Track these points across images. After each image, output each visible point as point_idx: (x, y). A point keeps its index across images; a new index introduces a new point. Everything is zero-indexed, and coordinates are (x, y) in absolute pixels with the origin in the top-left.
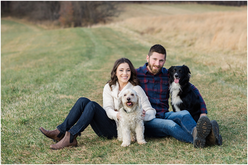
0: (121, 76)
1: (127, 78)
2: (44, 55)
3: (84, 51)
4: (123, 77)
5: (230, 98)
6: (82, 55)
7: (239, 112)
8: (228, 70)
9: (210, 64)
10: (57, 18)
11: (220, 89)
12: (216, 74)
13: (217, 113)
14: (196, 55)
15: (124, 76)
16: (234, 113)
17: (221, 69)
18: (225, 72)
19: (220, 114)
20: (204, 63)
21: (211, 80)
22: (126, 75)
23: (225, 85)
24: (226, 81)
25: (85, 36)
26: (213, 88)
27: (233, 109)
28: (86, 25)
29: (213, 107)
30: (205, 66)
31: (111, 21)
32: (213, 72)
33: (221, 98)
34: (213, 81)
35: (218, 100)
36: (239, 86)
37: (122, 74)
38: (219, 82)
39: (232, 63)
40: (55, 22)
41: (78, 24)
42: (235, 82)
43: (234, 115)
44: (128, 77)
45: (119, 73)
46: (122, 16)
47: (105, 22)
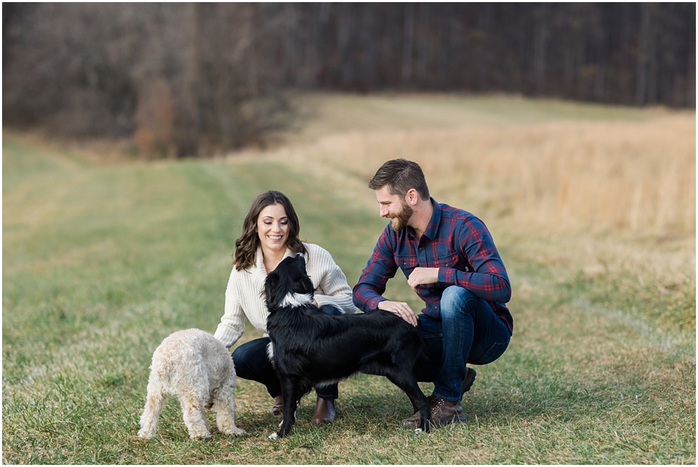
0: (268, 234)
1: (279, 240)
2: (102, 234)
3: (213, 225)
4: (271, 237)
5: (601, 339)
6: (208, 236)
7: (619, 367)
8: (601, 277)
9: (553, 263)
10: (129, 132)
11: (577, 319)
12: (569, 286)
13: (569, 368)
14: (517, 240)
15: (274, 234)
16: (607, 368)
17: (581, 273)
18: (591, 281)
19: (573, 371)
20: (540, 259)
21: (555, 299)
22: (279, 232)
23: (590, 311)
24: (594, 301)
25: (210, 186)
26: (561, 318)
27: (606, 360)
28: (210, 155)
29: (559, 357)
30: (541, 266)
31: (279, 143)
32: (561, 280)
33: (579, 339)
34: (561, 302)
35: (572, 342)
36: (625, 313)
37: (270, 230)
38: (576, 303)
39: (613, 259)
40: (124, 143)
41: (186, 151)
42: (615, 304)
43: (608, 373)
44: (282, 236)
45: (262, 228)
46: (312, 129)
47: (262, 145)
